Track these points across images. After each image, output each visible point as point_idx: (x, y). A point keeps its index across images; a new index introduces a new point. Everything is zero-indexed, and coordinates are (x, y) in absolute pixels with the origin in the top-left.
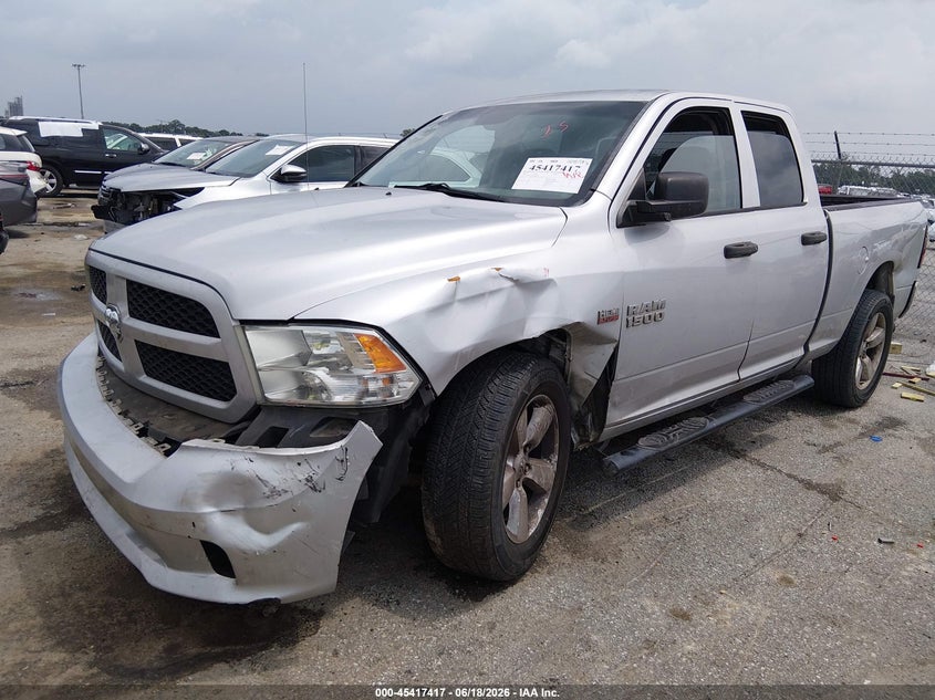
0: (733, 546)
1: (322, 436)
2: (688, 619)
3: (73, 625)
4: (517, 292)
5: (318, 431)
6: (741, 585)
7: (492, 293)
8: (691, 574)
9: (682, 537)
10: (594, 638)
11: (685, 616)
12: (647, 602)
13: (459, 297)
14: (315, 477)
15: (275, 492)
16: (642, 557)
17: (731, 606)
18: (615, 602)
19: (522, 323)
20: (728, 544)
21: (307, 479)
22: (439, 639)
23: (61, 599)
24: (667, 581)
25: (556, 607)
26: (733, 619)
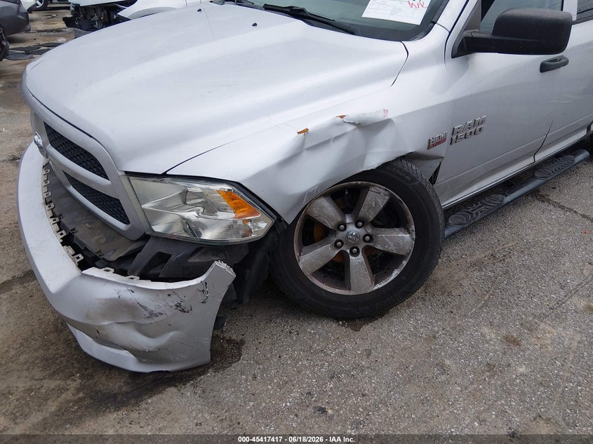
0: (547, 279)
1: (197, 260)
2: (518, 344)
3: (64, 356)
4: (358, 133)
5: (195, 257)
6: (556, 313)
7: (337, 138)
8: (517, 305)
9: (507, 272)
10: (448, 362)
11: (516, 342)
12: (486, 330)
13: (307, 145)
14: (182, 304)
15: (152, 315)
16: (478, 291)
17: (550, 332)
18: (461, 331)
19: (362, 158)
20: (542, 278)
21: (176, 305)
22: (330, 365)
23: (56, 334)
24: (499, 311)
25: (416, 335)
26: (552, 343)
